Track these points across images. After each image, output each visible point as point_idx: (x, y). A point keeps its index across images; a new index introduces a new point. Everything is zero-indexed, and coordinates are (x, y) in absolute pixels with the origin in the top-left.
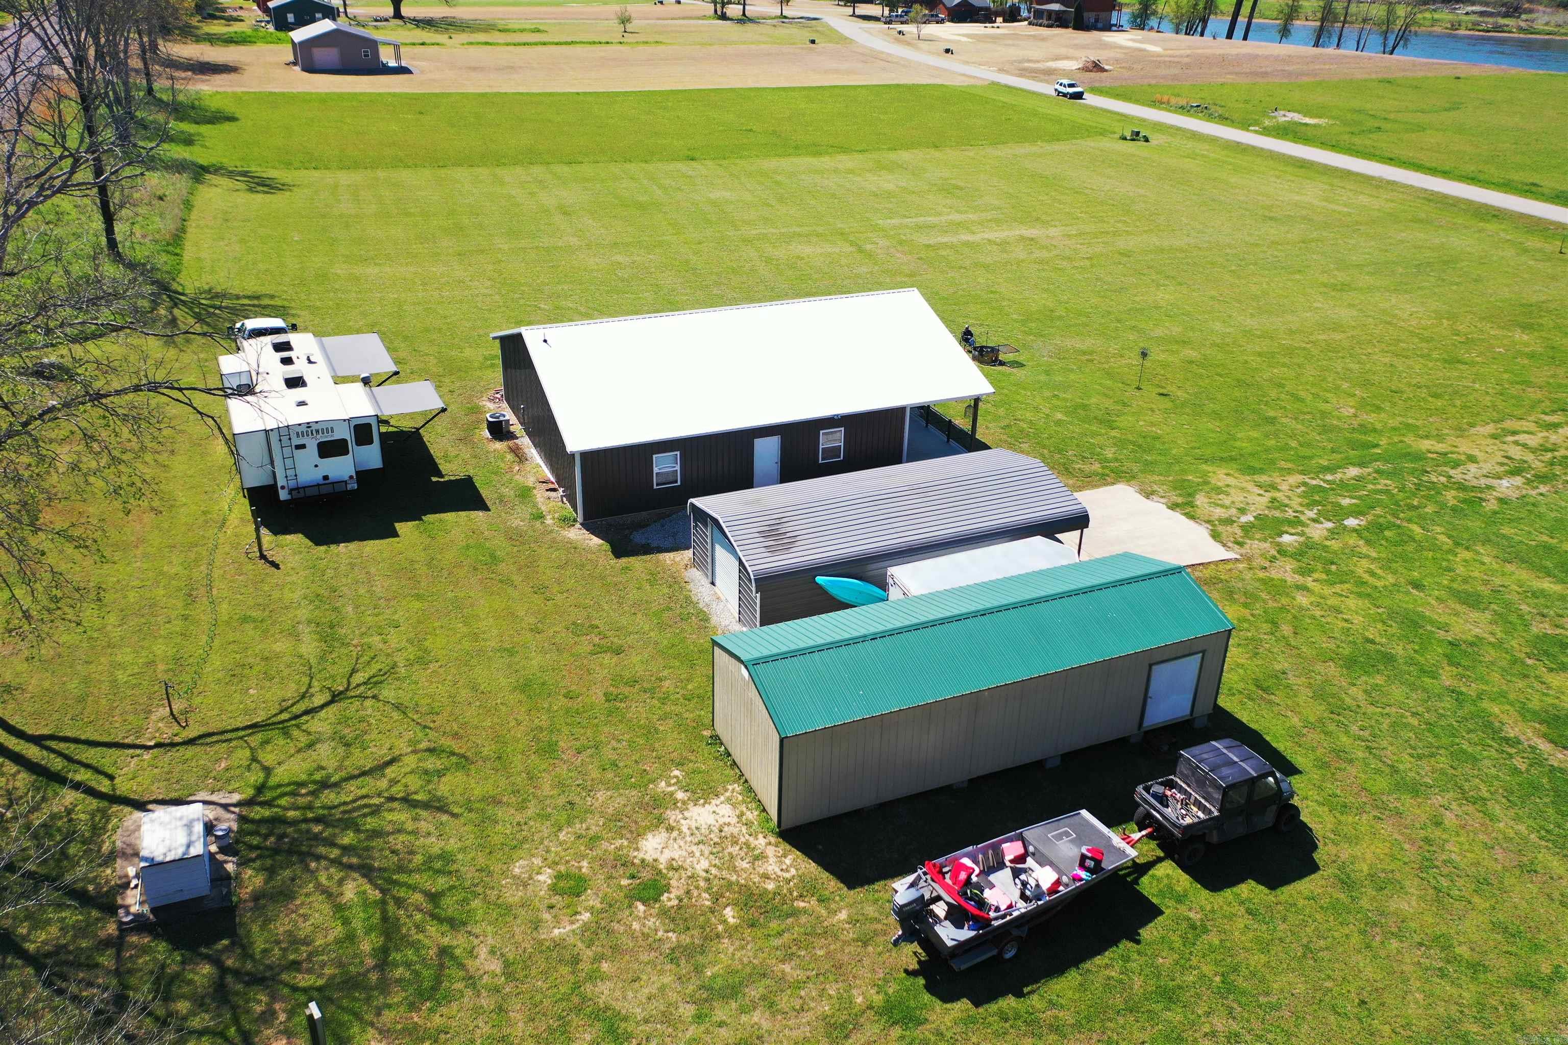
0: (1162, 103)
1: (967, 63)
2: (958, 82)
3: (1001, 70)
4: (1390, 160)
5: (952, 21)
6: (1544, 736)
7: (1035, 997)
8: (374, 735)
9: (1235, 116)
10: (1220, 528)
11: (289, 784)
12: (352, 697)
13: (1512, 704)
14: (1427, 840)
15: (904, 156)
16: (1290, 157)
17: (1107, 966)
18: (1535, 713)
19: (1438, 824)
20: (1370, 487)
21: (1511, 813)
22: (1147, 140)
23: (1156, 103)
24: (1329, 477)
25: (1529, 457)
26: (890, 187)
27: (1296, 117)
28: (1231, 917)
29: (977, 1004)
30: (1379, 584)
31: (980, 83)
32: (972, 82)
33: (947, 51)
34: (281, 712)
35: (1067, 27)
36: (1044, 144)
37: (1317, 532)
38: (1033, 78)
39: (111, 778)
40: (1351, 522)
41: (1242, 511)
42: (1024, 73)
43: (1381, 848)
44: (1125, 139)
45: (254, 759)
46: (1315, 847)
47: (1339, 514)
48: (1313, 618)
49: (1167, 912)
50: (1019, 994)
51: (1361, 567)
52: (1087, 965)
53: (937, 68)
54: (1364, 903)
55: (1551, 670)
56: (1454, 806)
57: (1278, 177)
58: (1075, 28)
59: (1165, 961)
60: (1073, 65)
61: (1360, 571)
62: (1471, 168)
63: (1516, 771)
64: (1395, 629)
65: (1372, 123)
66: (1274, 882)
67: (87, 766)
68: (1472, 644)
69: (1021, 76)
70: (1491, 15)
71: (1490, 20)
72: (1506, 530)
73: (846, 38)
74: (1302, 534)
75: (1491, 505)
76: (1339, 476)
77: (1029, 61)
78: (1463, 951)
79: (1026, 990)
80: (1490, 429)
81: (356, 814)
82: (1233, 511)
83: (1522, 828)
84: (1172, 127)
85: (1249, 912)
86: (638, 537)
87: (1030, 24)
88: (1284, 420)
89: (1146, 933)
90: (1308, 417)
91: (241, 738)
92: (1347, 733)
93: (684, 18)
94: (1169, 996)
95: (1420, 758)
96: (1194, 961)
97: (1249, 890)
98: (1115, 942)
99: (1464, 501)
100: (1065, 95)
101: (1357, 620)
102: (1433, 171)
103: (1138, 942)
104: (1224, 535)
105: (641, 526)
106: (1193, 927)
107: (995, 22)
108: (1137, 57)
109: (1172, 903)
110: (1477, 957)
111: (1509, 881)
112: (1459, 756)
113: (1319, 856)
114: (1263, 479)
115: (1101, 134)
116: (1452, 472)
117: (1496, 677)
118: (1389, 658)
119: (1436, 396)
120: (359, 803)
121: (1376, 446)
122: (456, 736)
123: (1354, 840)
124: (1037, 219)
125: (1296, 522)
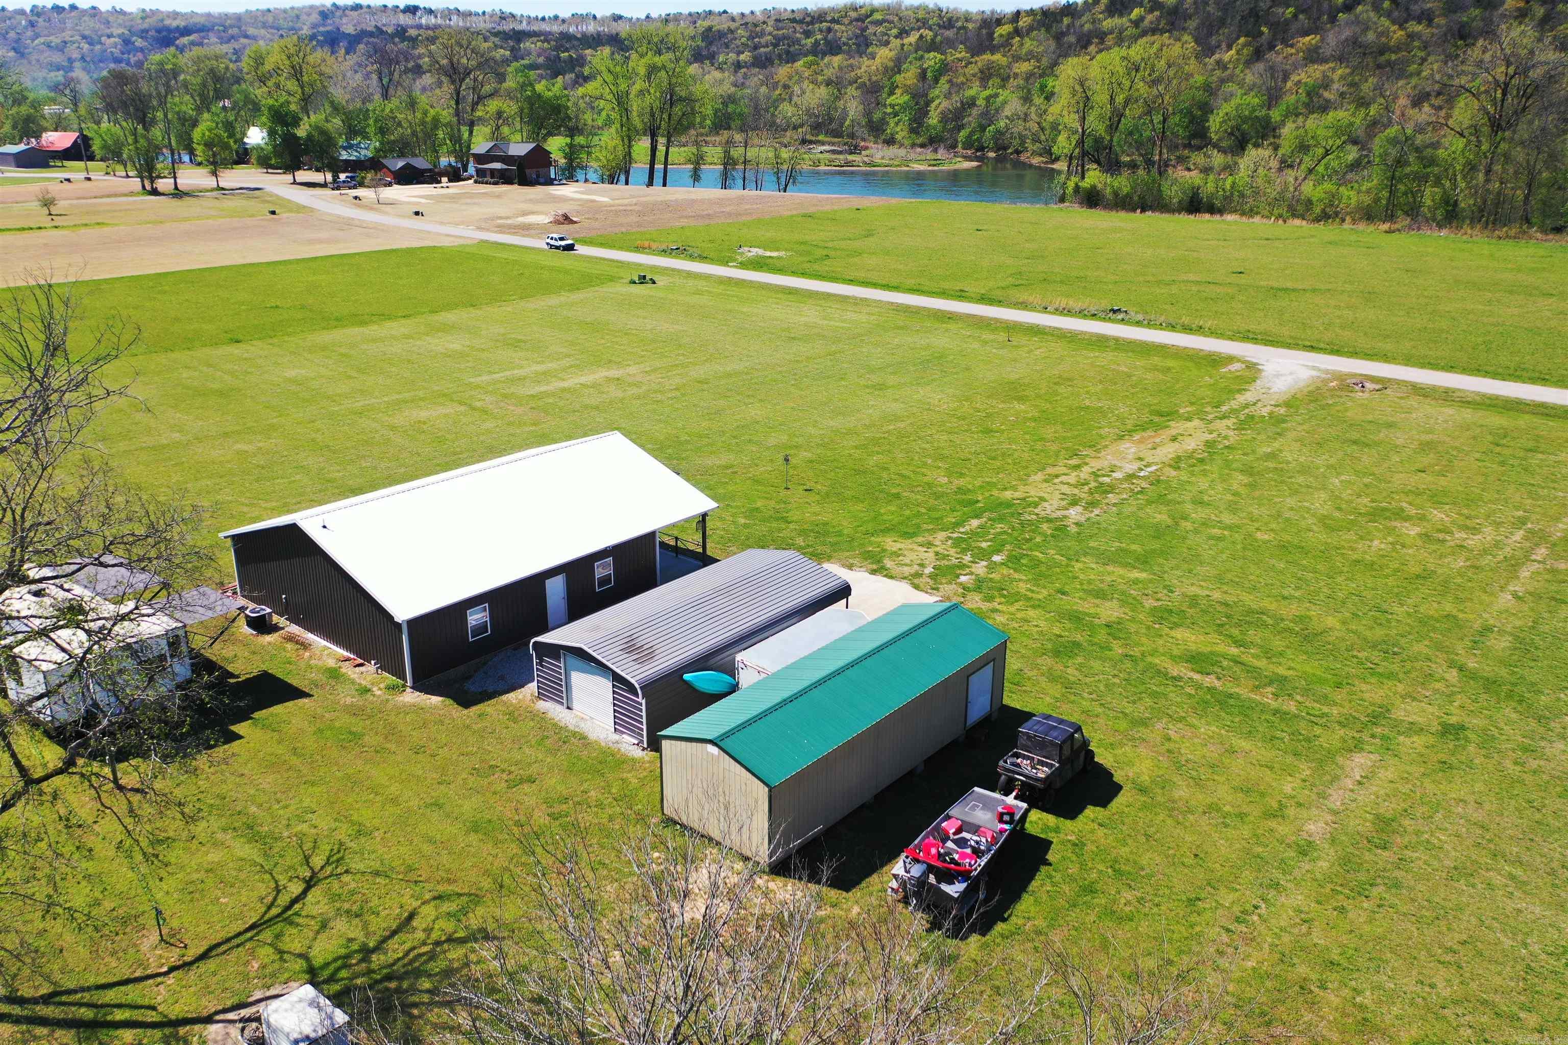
0: (644, 248)
1: (442, 223)
2: (446, 242)
3: (479, 228)
4: (851, 282)
5: (399, 183)
6: (1193, 670)
7: (1013, 918)
8: (375, 902)
9: (712, 255)
10: (916, 581)
11: (335, 960)
12: (326, 878)
13: (1163, 655)
14: (1169, 751)
15: (449, 317)
16: (777, 286)
17: (1042, 886)
18: (1180, 657)
19: (1169, 739)
20: (992, 531)
21: (1203, 721)
22: (654, 282)
23: (639, 249)
24: (962, 530)
25: (1076, 491)
26: (457, 346)
27: (760, 252)
28: (1092, 831)
29: (984, 935)
30: (1040, 597)
31: (469, 242)
32: (461, 242)
33: (417, 213)
34: (269, 908)
35: (512, 183)
36: (568, 294)
37: (980, 568)
38: (515, 234)
39: (153, 1008)
40: (997, 558)
41: (922, 565)
42: (502, 229)
43: (1148, 763)
44: (634, 283)
45: (281, 952)
46: (1111, 775)
47: (984, 555)
48: (1014, 629)
49: (1054, 840)
50: (1004, 920)
51: (1023, 587)
52: (1030, 888)
53: (421, 231)
54: (1160, 799)
55: (1171, 628)
56: (1171, 727)
57: (777, 304)
58: (520, 184)
59: (1074, 870)
60: (544, 220)
61: (1023, 591)
62: (911, 282)
63: (1190, 696)
64: (1068, 625)
65: (820, 253)
66: (1104, 802)
67: (120, 1006)
68: (1119, 623)
69: (501, 232)
70: (840, 153)
71: (841, 157)
72: (1092, 544)
73: (304, 207)
74: (971, 573)
75: (1073, 529)
76: (968, 527)
77: (501, 218)
78: (1227, 808)
79: (1006, 916)
80: (1039, 477)
81: (417, 964)
82: (916, 567)
83: (1213, 728)
84: (666, 269)
85: (1100, 825)
86: (471, 687)
87: (476, 182)
88: (905, 494)
89: (1050, 857)
90: (920, 489)
91: (251, 939)
92: (1083, 698)
93: (109, 196)
94: (1090, 889)
95: (1134, 702)
96: (1090, 865)
97: (1091, 811)
98: (1038, 870)
99: (1056, 529)
100: (557, 248)
101: (1042, 624)
102: (886, 287)
103: (1050, 864)
104: (921, 585)
105: (467, 677)
106: (1075, 845)
107: (440, 182)
108: (594, 209)
109: (1053, 834)
110: (1237, 811)
111: (1226, 761)
112: (1154, 695)
113: (1118, 777)
114: (920, 539)
115: (611, 281)
116: (1036, 511)
117: (1144, 640)
118: (1077, 644)
119: (994, 459)
120: (411, 955)
121: (978, 501)
122: (449, 881)
123: (1131, 764)
124: (610, 361)
125: (962, 566)
